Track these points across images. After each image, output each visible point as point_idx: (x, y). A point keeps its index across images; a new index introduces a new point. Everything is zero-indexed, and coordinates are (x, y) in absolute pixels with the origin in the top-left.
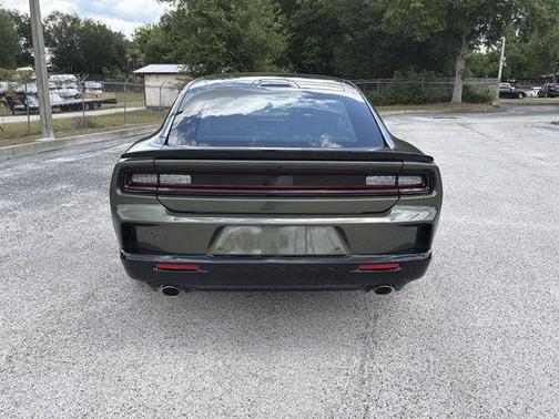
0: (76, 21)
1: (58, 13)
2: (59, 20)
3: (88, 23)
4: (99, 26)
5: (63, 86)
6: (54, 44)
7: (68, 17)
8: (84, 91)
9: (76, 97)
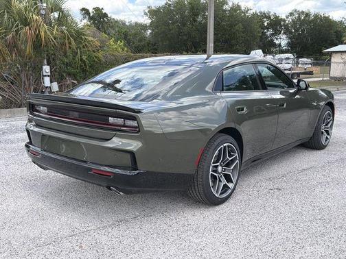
0: (307, 15)
1: (296, 11)
2: (297, 16)
3: (316, 16)
4: (325, 17)
5: (284, 61)
6: (291, 33)
7: (303, 12)
8: (297, 66)
9: (290, 70)
